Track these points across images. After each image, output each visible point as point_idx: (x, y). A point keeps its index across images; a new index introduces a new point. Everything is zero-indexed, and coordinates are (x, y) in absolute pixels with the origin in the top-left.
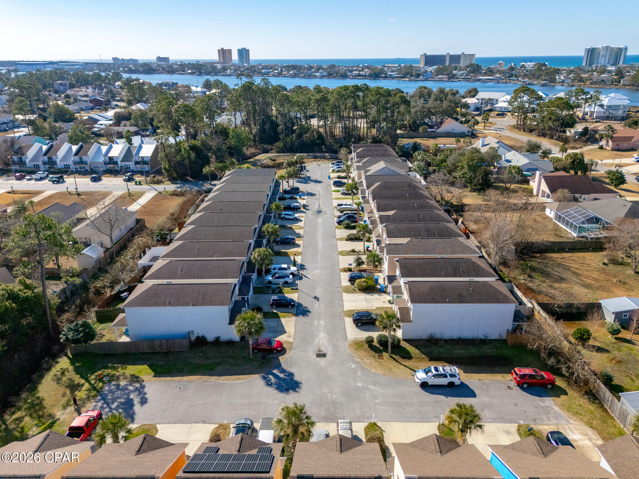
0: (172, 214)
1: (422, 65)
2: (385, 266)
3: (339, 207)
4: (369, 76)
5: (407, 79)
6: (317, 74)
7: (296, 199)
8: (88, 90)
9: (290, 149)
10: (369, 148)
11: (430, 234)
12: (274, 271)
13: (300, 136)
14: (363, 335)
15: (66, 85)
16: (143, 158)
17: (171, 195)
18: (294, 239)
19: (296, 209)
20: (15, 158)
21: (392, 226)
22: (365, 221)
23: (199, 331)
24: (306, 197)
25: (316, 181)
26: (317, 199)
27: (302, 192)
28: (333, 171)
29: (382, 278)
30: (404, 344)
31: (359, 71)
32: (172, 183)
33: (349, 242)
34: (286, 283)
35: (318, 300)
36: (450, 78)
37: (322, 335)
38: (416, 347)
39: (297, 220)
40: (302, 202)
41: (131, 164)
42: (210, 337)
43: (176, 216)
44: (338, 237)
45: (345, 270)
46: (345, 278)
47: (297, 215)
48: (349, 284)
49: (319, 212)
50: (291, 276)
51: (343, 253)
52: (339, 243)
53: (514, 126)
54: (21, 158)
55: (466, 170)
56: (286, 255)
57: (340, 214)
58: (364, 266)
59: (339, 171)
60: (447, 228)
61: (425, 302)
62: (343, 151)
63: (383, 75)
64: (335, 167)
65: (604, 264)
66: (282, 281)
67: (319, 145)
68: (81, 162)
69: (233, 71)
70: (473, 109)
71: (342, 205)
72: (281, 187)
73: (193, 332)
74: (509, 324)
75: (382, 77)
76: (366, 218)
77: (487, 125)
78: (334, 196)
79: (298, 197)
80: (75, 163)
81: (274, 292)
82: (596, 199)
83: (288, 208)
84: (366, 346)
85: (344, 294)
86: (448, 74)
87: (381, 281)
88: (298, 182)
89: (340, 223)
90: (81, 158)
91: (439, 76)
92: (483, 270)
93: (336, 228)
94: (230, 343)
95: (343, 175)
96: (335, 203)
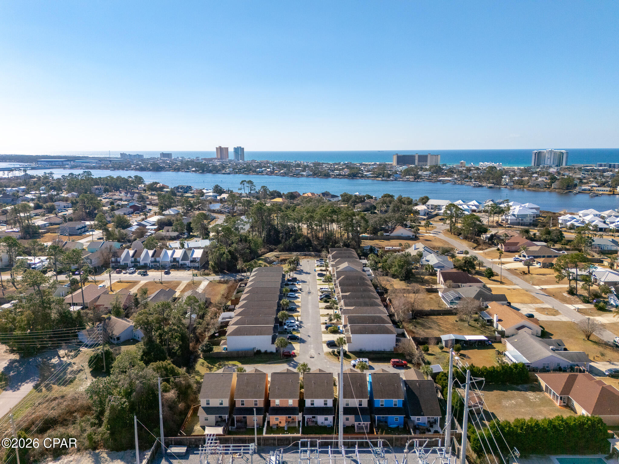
0: (223, 295)
1: (394, 163)
2: (343, 321)
3: (321, 290)
4: (348, 175)
5: (380, 179)
6: (304, 173)
7: (295, 285)
8: (121, 195)
9: (289, 249)
10: (340, 252)
11: (366, 305)
12: (288, 324)
13: (295, 240)
14: (331, 350)
15: (101, 189)
16: (195, 258)
17: (218, 283)
18: (296, 308)
19: (296, 291)
20: (113, 259)
21: (347, 301)
22: (335, 298)
23: (258, 347)
24: (301, 284)
25: (307, 273)
26: (308, 285)
27: (298, 280)
28: (318, 266)
29: (341, 328)
30: (348, 353)
31: (340, 170)
32: (216, 275)
33: (326, 310)
34: (294, 329)
35: (310, 337)
36: (415, 179)
37: (312, 350)
38: (354, 354)
39: (297, 298)
40: (298, 287)
41: (188, 263)
42: (263, 350)
43: (226, 295)
44: (320, 307)
45: (323, 324)
46: (323, 327)
47: (297, 295)
48: (325, 330)
49: (309, 293)
50: (296, 326)
51: (323, 315)
52: (321, 310)
53: (448, 230)
54: (117, 259)
55: (397, 268)
56: (292, 316)
57: (322, 294)
58: (333, 322)
59: (321, 266)
60: (375, 302)
61: (357, 334)
62: (324, 253)
63: (360, 175)
64: (319, 263)
65: (456, 321)
66: (292, 328)
67: (307, 246)
68: (155, 261)
69: (232, 169)
70: (423, 214)
71: (323, 289)
72: (286, 277)
73: (255, 348)
74: (393, 344)
75: (359, 177)
76: (336, 297)
77: (429, 228)
78: (318, 283)
79: (296, 284)
80: (152, 262)
81: (288, 333)
82: (471, 286)
83: (292, 291)
84: (332, 354)
85: (323, 334)
86: (414, 175)
87: (341, 329)
88: (296, 273)
89: (321, 299)
90: (155, 259)
91: (407, 177)
92: (386, 321)
93: (319, 302)
94: (271, 353)
95: (324, 268)
96: (319, 287)
